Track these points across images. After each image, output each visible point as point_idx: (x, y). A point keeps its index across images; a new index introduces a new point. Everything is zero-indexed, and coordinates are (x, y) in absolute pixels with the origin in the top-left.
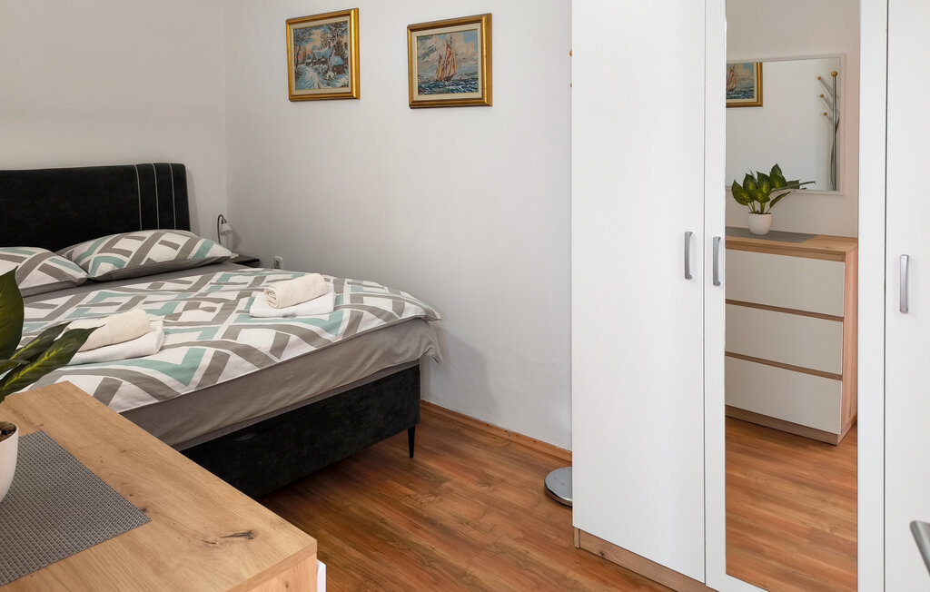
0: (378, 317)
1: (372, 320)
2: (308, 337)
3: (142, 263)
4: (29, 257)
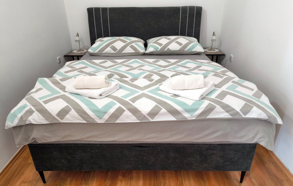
0: (227, 112)
1: (222, 112)
2: (173, 112)
3: (166, 50)
4: (129, 41)
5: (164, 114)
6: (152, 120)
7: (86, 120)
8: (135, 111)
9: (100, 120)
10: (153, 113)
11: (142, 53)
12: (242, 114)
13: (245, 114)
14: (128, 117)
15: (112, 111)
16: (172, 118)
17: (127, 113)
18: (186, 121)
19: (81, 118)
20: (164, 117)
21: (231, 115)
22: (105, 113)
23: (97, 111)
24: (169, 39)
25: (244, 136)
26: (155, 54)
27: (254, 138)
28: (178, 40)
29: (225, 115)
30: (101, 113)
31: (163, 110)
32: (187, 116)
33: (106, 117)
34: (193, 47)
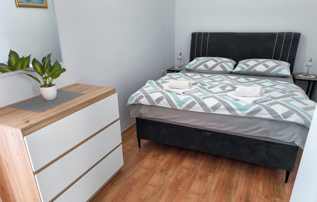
2: (229, 109)
3: (252, 71)
4: (220, 61)
5: (222, 110)
6: (213, 112)
7: (171, 106)
8: (203, 105)
9: (180, 108)
10: (215, 108)
11: (229, 71)
12: (282, 117)
13: (285, 117)
14: (197, 108)
15: (188, 102)
16: (228, 113)
17: (198, 105)
18: (238, 117)
19: (169, 105)
20: (222, 111)
21: (273, 117)
22: (184, 103)
23: (178, 101)
24: (257, 61)
25: (283, 135)
26: (241, 73)
27: (291, 137)
28: (267, 63)
29: (269, 116)
30: (181, 103)
31: (223, 107)
32: (239, 113)
33: (184, 106)
34: (280, 70)
